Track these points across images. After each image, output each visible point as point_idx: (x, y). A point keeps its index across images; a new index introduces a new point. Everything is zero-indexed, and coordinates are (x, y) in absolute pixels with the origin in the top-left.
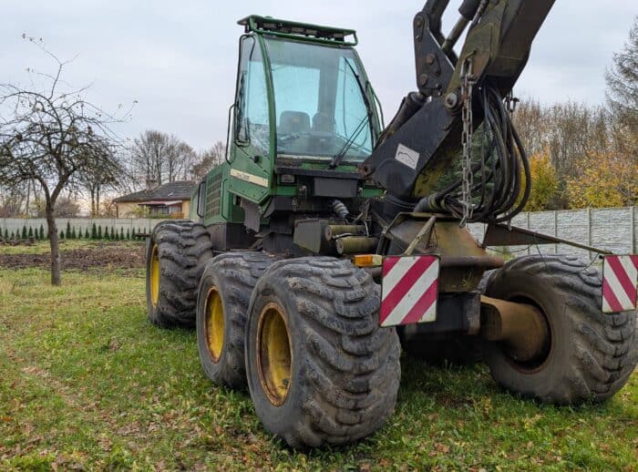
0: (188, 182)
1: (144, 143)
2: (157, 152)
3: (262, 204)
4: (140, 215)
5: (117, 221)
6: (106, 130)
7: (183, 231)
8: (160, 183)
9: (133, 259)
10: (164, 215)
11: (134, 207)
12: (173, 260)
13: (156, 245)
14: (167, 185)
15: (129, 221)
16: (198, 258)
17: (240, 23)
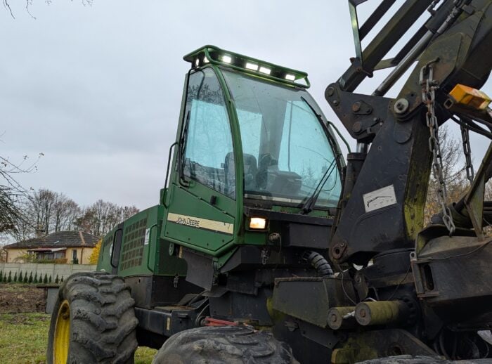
0: (72, 232)
1: (37, 199)
2: (47, 206)
3: (220, 256)
4: (28, 260)
5: (6, 265)
6: (10, 179)
7: (101, 285)
8: (47, 232)
9: (20, 302)
10: (50, 261)
11: (24, 253)
12: (89, 321)
13: (66, 302)
14: (53, 234)
15: (18, 265)
16: (119, 319)
17: (187, 58)
